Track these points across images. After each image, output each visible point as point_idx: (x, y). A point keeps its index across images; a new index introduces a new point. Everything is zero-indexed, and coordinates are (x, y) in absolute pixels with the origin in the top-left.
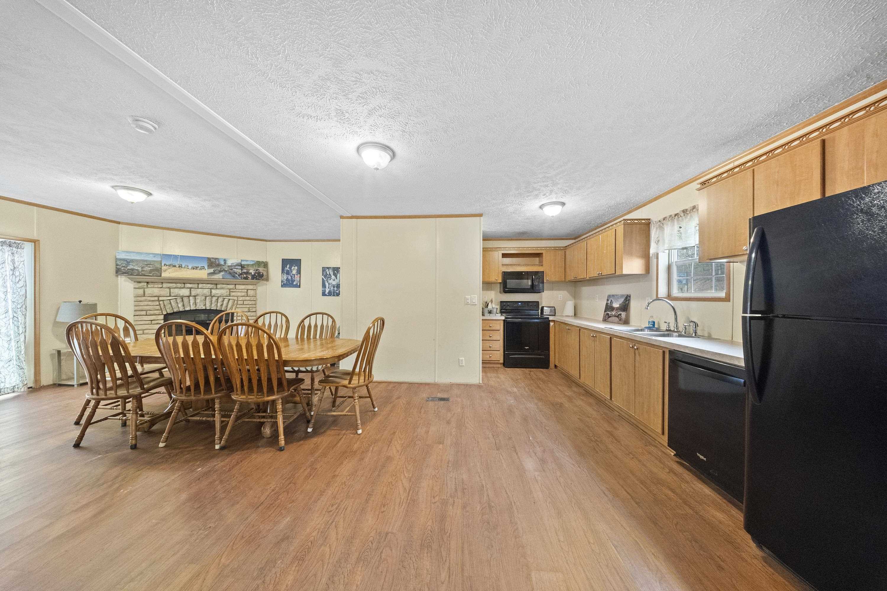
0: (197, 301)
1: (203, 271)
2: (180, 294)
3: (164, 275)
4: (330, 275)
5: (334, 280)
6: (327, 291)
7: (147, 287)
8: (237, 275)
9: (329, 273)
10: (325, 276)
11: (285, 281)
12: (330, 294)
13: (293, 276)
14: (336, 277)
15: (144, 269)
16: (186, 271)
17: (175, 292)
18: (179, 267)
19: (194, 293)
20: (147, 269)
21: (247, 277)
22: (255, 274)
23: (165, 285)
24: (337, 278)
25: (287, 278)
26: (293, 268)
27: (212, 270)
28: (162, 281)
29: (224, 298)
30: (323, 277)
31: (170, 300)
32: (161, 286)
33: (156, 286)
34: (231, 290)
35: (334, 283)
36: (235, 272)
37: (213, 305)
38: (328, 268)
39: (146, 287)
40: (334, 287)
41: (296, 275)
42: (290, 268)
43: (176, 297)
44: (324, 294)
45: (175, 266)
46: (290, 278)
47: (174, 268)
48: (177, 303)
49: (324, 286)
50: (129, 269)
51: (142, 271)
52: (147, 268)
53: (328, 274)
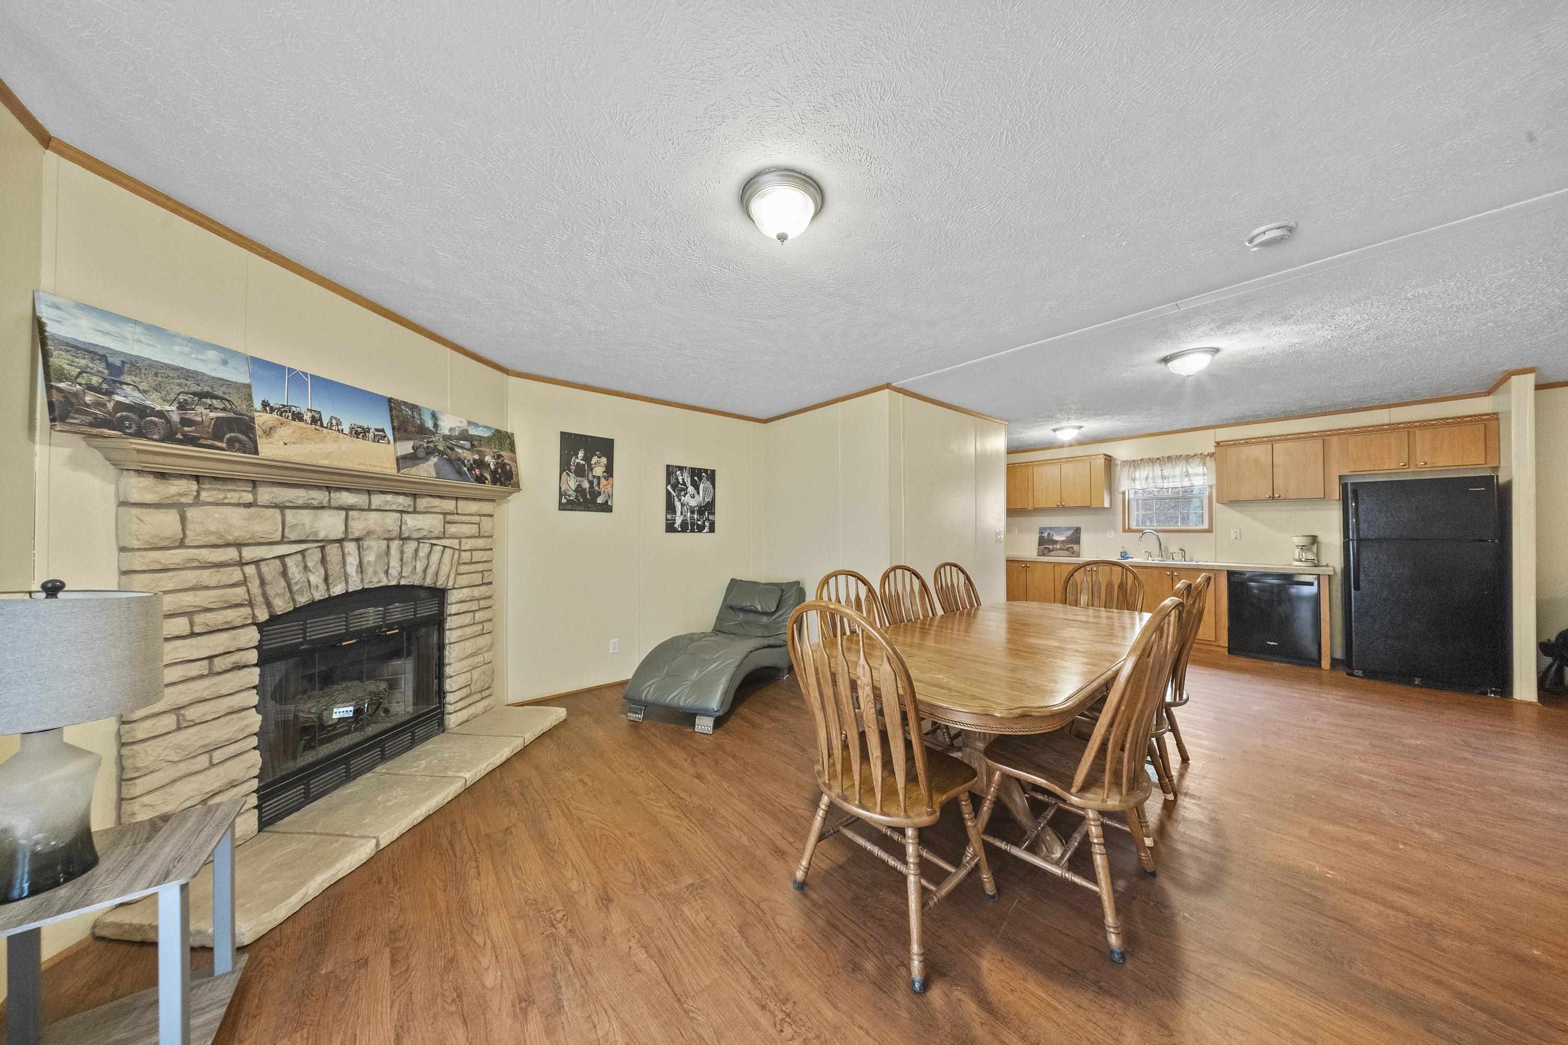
0: (365, 560)
1: (381, 447)
2: (316, 533)
3: (268, 449)
4: (684, 484)
5: (693, 497)
6: (679, 520)
7: (197, 502)
8: (465, 469)
9: (683, 479)
10: (674, 487)
11: (574, 494)
12: (684, 528)
13: (595, 481)
14: (697, 488)
15: (190, 415)
16: (336, 440)
17: (302, 522)
18: (314, 421)
19: (359, 525)
20: (203, 414)
21: (482, 475)
22: (496, 469)
23: (266, 494)
24: (698, 493)
25: (579, 486)
26: (594, 460)
27: (406, 447)
28: (253, 476)
29: (433, 545)
30: (669, 487)
31: (281, 558)
32: (248, 498)
33: (233, 497)
34: (449, 518)
35: (693, 503)
36: (459, 459)
37: (407, 571)
38: (681, 468)
39: (188, 500)
40: (692, 512)
41: (603, 480)
42: (587, 459)
43: (303, 546)
44: (670, 528)
45: (298, 417)
46: (586, 485)
47: (297, 423)
48: (306, 568)
49: (670, 508)
50: (120, 406)
51: (185, 422)
52: (200, 409)
53: (681, 481)
